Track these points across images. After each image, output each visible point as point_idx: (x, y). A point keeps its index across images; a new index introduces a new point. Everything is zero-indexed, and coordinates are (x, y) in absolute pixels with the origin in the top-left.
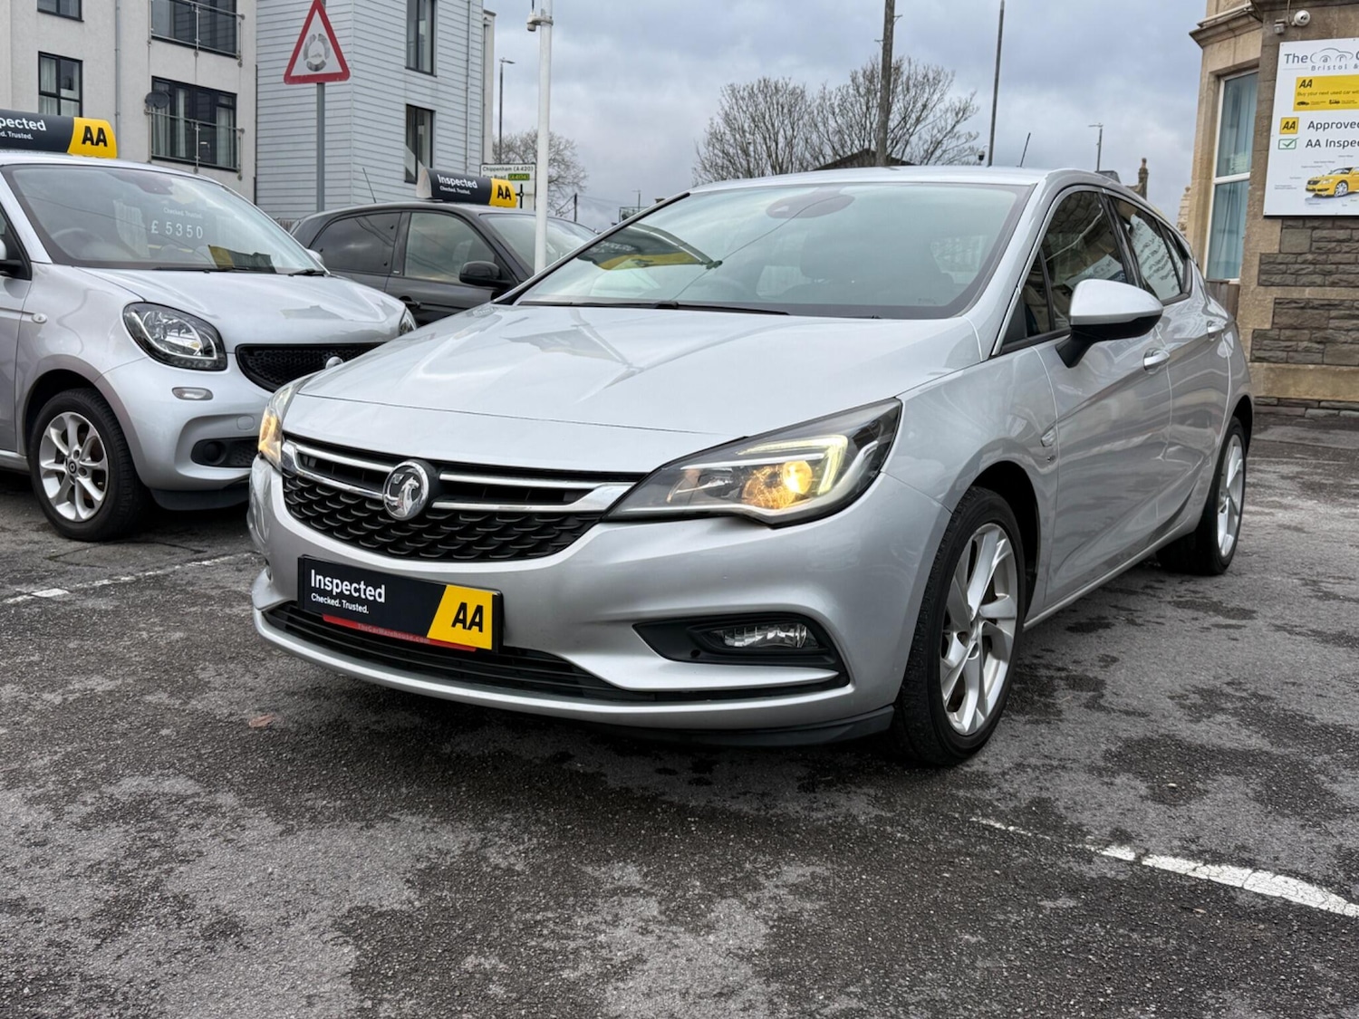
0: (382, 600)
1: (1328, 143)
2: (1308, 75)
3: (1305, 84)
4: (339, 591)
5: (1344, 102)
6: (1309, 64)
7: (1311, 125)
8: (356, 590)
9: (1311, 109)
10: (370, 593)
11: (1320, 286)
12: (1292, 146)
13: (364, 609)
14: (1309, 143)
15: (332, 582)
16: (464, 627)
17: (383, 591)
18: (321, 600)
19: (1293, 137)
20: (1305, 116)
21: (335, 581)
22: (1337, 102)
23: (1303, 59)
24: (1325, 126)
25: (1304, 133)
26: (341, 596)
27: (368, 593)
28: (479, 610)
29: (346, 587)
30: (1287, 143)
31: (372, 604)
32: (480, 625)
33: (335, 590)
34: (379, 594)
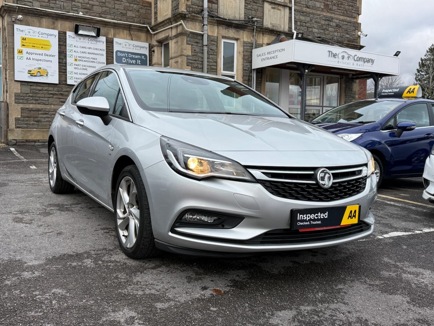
0: (327, 217)
1: (33, 59)
2: (24, 36)
3: (24, 39)
4: (309, 218)
5: (36, 47)
6: (24, 33)
7: (27, 53)
8: (316, 216)
9: (27, 48)
10: (322, 216)
11: (35, 104)
12: (22, 58)
13: (320, 222)
14: (27, 58)
15: (306, 216)
16: (351, 218)
17: (327, 214)
18: (302, 224)
19: (22, 56)
20: (25, 50)
21: (308, 215)
22: (34, 47)
23: (22, 31)
24: (32, 54)
25: (25, 55)
26: (310, 220)
27: (321, 216)
28: (355, 211)
29: (312, 216)
30: (20, 57)
31: (322, 220)
32: (355, 216)
33: (308, 218)
34: (325, 215)
